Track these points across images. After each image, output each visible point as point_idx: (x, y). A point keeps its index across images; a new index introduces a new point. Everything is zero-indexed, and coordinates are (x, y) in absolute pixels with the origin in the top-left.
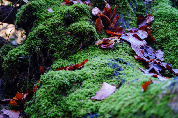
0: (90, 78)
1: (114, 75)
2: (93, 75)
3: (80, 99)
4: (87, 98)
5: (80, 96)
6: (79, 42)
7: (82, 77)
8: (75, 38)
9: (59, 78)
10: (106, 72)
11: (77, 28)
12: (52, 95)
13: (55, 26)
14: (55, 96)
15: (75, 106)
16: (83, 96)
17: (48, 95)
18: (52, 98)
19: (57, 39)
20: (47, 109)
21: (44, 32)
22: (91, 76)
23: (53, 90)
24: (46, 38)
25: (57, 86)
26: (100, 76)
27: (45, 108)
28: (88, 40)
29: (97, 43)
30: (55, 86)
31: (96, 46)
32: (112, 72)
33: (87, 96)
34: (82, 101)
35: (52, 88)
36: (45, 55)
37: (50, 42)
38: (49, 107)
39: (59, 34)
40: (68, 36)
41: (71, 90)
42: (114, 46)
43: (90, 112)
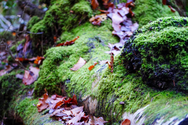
0: (74, 54)
1: (88, 52)
2: (76, 52)
3: (65, 69)
4: (68, 69)
5: (65, 67)
6: (79, 19)
7: (70, 53)
8: (76, 16)
9: (55, 54)
10: (84, 50)
11: (77, 9)
12: (51, 66)
13: (63, 6)
14: (52, 66)
15: (62, 74)
16: (67, 67)
17: (48, 65)
18: (51, 67)
19: (65, 16)
20: (47, 75)
21: (55, 12)
22: (75, 52)
23: (51, 62)
24: (57, 16)
25: (54, 60)
26: (80, 53)
27: (46, 74)
28: (84, 18)
29: (91, 20)
30: (52, 60)
31: (90, 22)
32: (88, 50)
33: (69, 67)
34: (65, 71)
35: (50, 61)
36: (57, 28)
37: (59, 19)
38: (48, 73)
39: (66, 13)
40: (72, 15)
41: (62, 62)
42: (101, 23)
43: (68, 79)
